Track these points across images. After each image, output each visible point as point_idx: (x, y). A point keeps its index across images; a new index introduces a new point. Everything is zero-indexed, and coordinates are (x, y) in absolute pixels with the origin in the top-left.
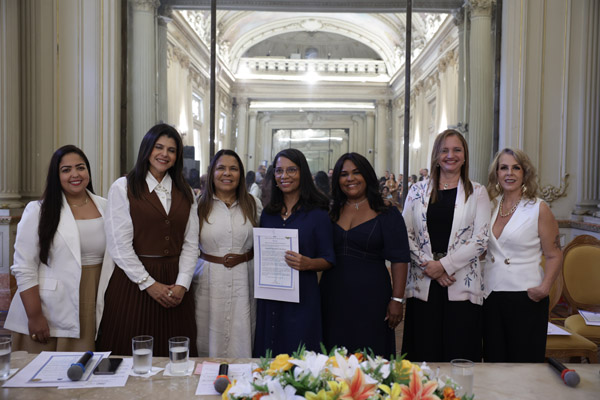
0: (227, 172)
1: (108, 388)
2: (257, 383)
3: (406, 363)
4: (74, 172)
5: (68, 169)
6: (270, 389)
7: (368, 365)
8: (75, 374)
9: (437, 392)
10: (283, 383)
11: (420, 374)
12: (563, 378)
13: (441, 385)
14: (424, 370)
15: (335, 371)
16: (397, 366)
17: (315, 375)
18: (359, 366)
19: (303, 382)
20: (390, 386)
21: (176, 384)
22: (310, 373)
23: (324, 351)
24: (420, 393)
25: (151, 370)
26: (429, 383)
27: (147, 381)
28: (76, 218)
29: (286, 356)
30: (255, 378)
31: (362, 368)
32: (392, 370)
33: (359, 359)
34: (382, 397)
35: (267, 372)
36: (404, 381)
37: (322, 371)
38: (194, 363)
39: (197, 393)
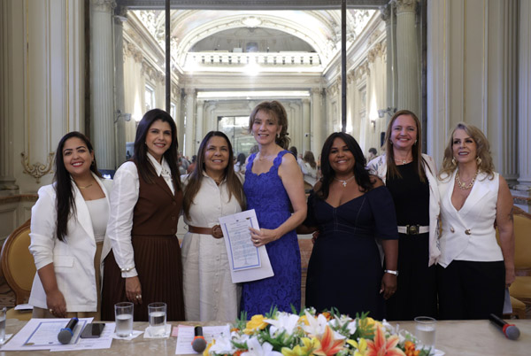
0: (218, 152)
1: (95, 350)
2: (235, 340)
3: (370, 320)
4: (75, 154)
5: (70, 152)
6: (250, 346)
7: (337, 322)
8: (64, 338)
9: (398, 346)
10: (261, 341)
11: (383, 329)
12: (504, 332)
13: (401, 339)
14: (386, 327)
15: (307, 329)
16: (362, 323)
17: (290, 332)
18: (328, 324)
19: (279, 339)
20: (357, 341)
22: (285, 331)
24: (384, 346)
25: (132, 333)
26: (391, 338)
27: (129, 343)
28: (85, 200)
29: (261, 316)
30: (233, 337)
31: (331, 326)
32: (358, 328)
33: (327, 317)
34: (351, 351)
35: (244, 331)
36: (370, 336)
37: (295, 329)
38: (170, 326)
39: (177, 353)
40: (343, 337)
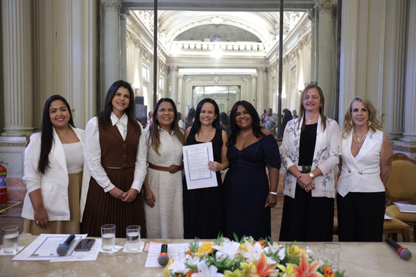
0: (166, 113)
1: (84, 261)
2: (189, 263)
3: (297, 248)
4: (59, 113)
5: (55, 111)
6: (199, 268)
7: (270, 250)
8: (62, 251)
9: (319, 270)
10: (208, 264)
11: (307, 256)
12: (399, 254)
13: (321, 263)
14: (309, 253)
15: (246, 255)
16: (290, 250)
17: (232, 258)
19: (223, 263)
20: (286, 266)
21: (131, 259)
22: (228, 257)
23: (237, 239)
24: (308, 270)
25: (114, 248)
26: (313, 263)
27: (111, 256)
28: (62, 143)
30: (187, 259)
31: (265, 252)
32: (286, 254)
33: (262, 245)
34: (281, 274)
35: (196, 254)
36: (295, 261)
37: (236, 255)
38: (143, 243)
39: (146, 266)
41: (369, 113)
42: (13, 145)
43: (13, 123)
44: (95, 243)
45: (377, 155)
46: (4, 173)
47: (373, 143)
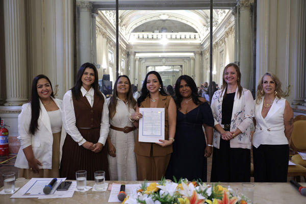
1: (64, 198)
2: (140, 199)
3: (220, 187)
4: (44, 88)
5: (41, 86)
6: (147, 202)
7: (200, 188)
8: (47, 191)
9: (237, 203)
10: (154, 199)
11: (228, 193)
12: (300, 191)
13: (239, 198)
14: (230, 191)
15: (182, 192)
16: (215, 189)
17: (171, 195)
19: (165, 198)
20: (212, 201)
21: (98, 196)
22: (168, 194)
23: (176, 180)
26: (233, 198)
27: (84, 194)
28: (47, 111)
30: (139, 196)
31: (197, 190)
32: (212, 191)
33: (194, 185)
35: (145, 192)
36: (219, 197)
37: (175, 192)
38: (107, 184)
39: (109, 201)
40: (203, 198)
41: (276, 85)
42: (13, 112)
43: (13, 96)
44: (72, 184)
45: (281, 117)
46: (7, 133)
47: (278, 107)
